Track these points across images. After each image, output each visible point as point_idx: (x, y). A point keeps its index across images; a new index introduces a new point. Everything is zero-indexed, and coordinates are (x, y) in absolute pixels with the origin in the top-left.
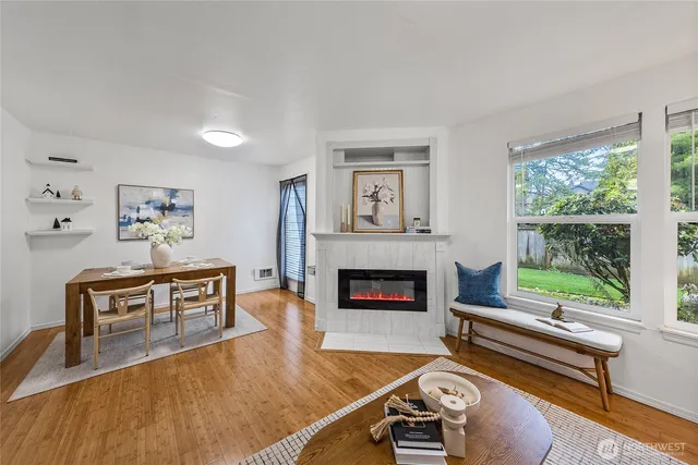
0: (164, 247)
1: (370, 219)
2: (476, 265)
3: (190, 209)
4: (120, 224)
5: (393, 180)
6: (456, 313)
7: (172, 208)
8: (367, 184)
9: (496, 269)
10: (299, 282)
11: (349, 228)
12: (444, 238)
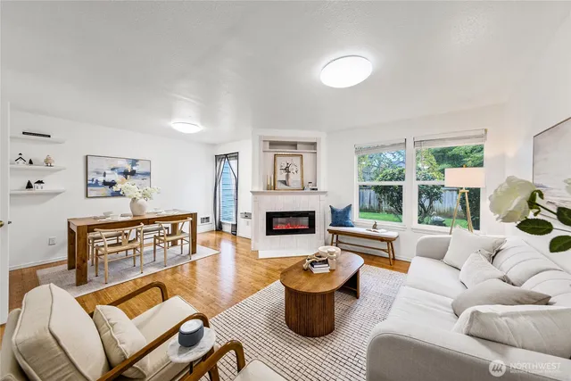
0: (142, 201)
1: (285, 183)
2: (340, 207)
3: (148, 174)
4: (87, 185)
5: (297, 160)
6: (330, 231)
7: (133, 173)
8: (282, 162)
9: (349, 208)
10: (232, 225)
11: (272, 188)
12: (324, 193)
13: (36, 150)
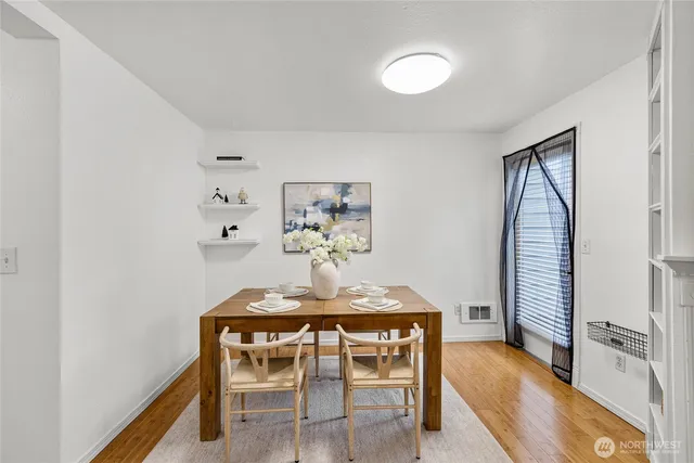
0: (328, 267)
3: (367, 209)
4: (285, 231)
7: (343, 209)
13: (231, 181)
